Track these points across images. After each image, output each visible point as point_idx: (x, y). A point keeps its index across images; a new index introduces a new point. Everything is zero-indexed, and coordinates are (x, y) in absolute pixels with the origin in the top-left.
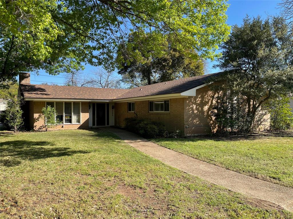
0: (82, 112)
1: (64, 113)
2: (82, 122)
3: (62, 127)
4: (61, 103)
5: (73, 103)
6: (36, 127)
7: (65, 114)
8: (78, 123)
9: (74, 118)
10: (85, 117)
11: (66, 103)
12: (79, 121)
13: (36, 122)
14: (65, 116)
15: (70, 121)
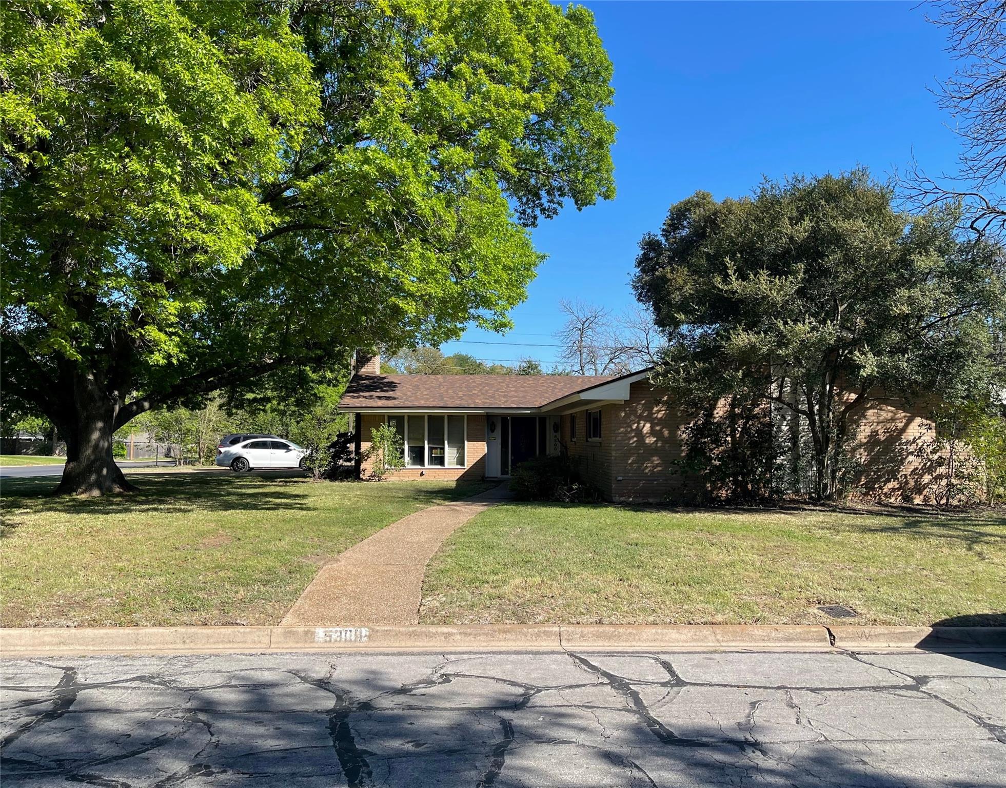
0: (468, 441)
1: (426, 442)
2: (468, 465)
3: (422, 474)
4: (420, 417)
5: (448, 416)
6: (364, 471)
7: (429, 444)
8: (459, 467)
9: (450, 454)
10: (475, 451)
11: (431, 418)
12: (461, 461)
13: (366, 460)
14: (431, 449)
15: (440, 461)
